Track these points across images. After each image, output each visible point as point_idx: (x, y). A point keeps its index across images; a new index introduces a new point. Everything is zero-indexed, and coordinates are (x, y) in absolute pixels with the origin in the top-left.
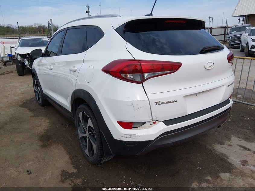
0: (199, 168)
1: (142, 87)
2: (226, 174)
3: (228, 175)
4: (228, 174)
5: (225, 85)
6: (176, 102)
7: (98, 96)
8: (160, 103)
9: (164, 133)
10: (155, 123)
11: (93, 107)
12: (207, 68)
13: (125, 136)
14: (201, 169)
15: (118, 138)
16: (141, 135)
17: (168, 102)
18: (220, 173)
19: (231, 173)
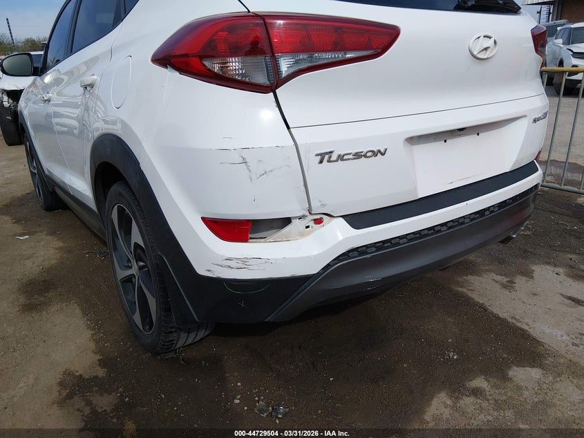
0: (451, 354)
1: (275, 104)
2: (530, 369)
3: (535, 373)
4: (535, 370)
5: (526, 116)
6: (383, 154)
7: (144, 144)
8: (334, 157)
9: (349, 252)
10: (318, 221)
11: (133, 182)
12: (475, 53)
13: (229, 263)
14: (456, 360)
15: (209, 271)
16: (276, 260)
17: (358, 156)
18: (510, 368)
19: (541, 366)
